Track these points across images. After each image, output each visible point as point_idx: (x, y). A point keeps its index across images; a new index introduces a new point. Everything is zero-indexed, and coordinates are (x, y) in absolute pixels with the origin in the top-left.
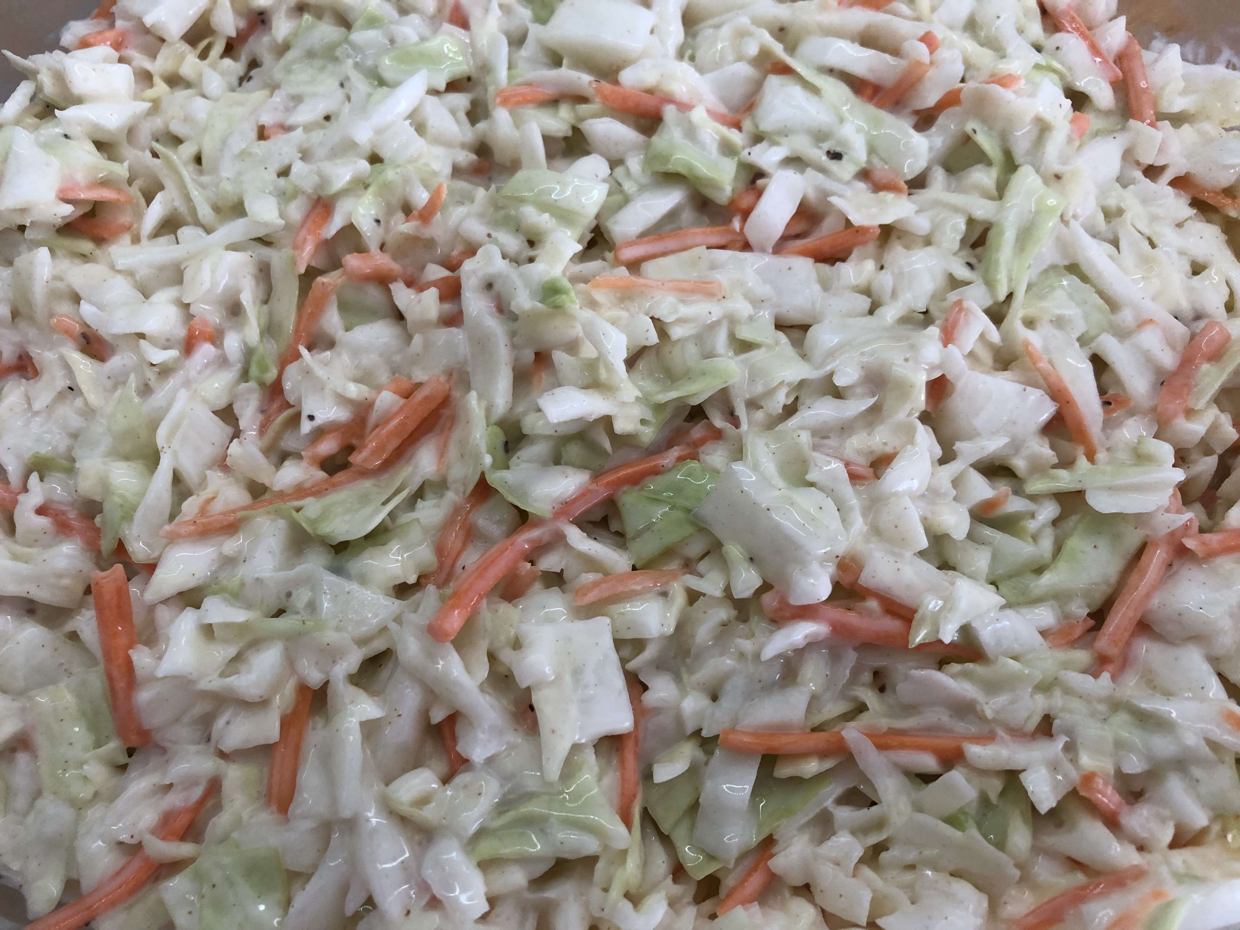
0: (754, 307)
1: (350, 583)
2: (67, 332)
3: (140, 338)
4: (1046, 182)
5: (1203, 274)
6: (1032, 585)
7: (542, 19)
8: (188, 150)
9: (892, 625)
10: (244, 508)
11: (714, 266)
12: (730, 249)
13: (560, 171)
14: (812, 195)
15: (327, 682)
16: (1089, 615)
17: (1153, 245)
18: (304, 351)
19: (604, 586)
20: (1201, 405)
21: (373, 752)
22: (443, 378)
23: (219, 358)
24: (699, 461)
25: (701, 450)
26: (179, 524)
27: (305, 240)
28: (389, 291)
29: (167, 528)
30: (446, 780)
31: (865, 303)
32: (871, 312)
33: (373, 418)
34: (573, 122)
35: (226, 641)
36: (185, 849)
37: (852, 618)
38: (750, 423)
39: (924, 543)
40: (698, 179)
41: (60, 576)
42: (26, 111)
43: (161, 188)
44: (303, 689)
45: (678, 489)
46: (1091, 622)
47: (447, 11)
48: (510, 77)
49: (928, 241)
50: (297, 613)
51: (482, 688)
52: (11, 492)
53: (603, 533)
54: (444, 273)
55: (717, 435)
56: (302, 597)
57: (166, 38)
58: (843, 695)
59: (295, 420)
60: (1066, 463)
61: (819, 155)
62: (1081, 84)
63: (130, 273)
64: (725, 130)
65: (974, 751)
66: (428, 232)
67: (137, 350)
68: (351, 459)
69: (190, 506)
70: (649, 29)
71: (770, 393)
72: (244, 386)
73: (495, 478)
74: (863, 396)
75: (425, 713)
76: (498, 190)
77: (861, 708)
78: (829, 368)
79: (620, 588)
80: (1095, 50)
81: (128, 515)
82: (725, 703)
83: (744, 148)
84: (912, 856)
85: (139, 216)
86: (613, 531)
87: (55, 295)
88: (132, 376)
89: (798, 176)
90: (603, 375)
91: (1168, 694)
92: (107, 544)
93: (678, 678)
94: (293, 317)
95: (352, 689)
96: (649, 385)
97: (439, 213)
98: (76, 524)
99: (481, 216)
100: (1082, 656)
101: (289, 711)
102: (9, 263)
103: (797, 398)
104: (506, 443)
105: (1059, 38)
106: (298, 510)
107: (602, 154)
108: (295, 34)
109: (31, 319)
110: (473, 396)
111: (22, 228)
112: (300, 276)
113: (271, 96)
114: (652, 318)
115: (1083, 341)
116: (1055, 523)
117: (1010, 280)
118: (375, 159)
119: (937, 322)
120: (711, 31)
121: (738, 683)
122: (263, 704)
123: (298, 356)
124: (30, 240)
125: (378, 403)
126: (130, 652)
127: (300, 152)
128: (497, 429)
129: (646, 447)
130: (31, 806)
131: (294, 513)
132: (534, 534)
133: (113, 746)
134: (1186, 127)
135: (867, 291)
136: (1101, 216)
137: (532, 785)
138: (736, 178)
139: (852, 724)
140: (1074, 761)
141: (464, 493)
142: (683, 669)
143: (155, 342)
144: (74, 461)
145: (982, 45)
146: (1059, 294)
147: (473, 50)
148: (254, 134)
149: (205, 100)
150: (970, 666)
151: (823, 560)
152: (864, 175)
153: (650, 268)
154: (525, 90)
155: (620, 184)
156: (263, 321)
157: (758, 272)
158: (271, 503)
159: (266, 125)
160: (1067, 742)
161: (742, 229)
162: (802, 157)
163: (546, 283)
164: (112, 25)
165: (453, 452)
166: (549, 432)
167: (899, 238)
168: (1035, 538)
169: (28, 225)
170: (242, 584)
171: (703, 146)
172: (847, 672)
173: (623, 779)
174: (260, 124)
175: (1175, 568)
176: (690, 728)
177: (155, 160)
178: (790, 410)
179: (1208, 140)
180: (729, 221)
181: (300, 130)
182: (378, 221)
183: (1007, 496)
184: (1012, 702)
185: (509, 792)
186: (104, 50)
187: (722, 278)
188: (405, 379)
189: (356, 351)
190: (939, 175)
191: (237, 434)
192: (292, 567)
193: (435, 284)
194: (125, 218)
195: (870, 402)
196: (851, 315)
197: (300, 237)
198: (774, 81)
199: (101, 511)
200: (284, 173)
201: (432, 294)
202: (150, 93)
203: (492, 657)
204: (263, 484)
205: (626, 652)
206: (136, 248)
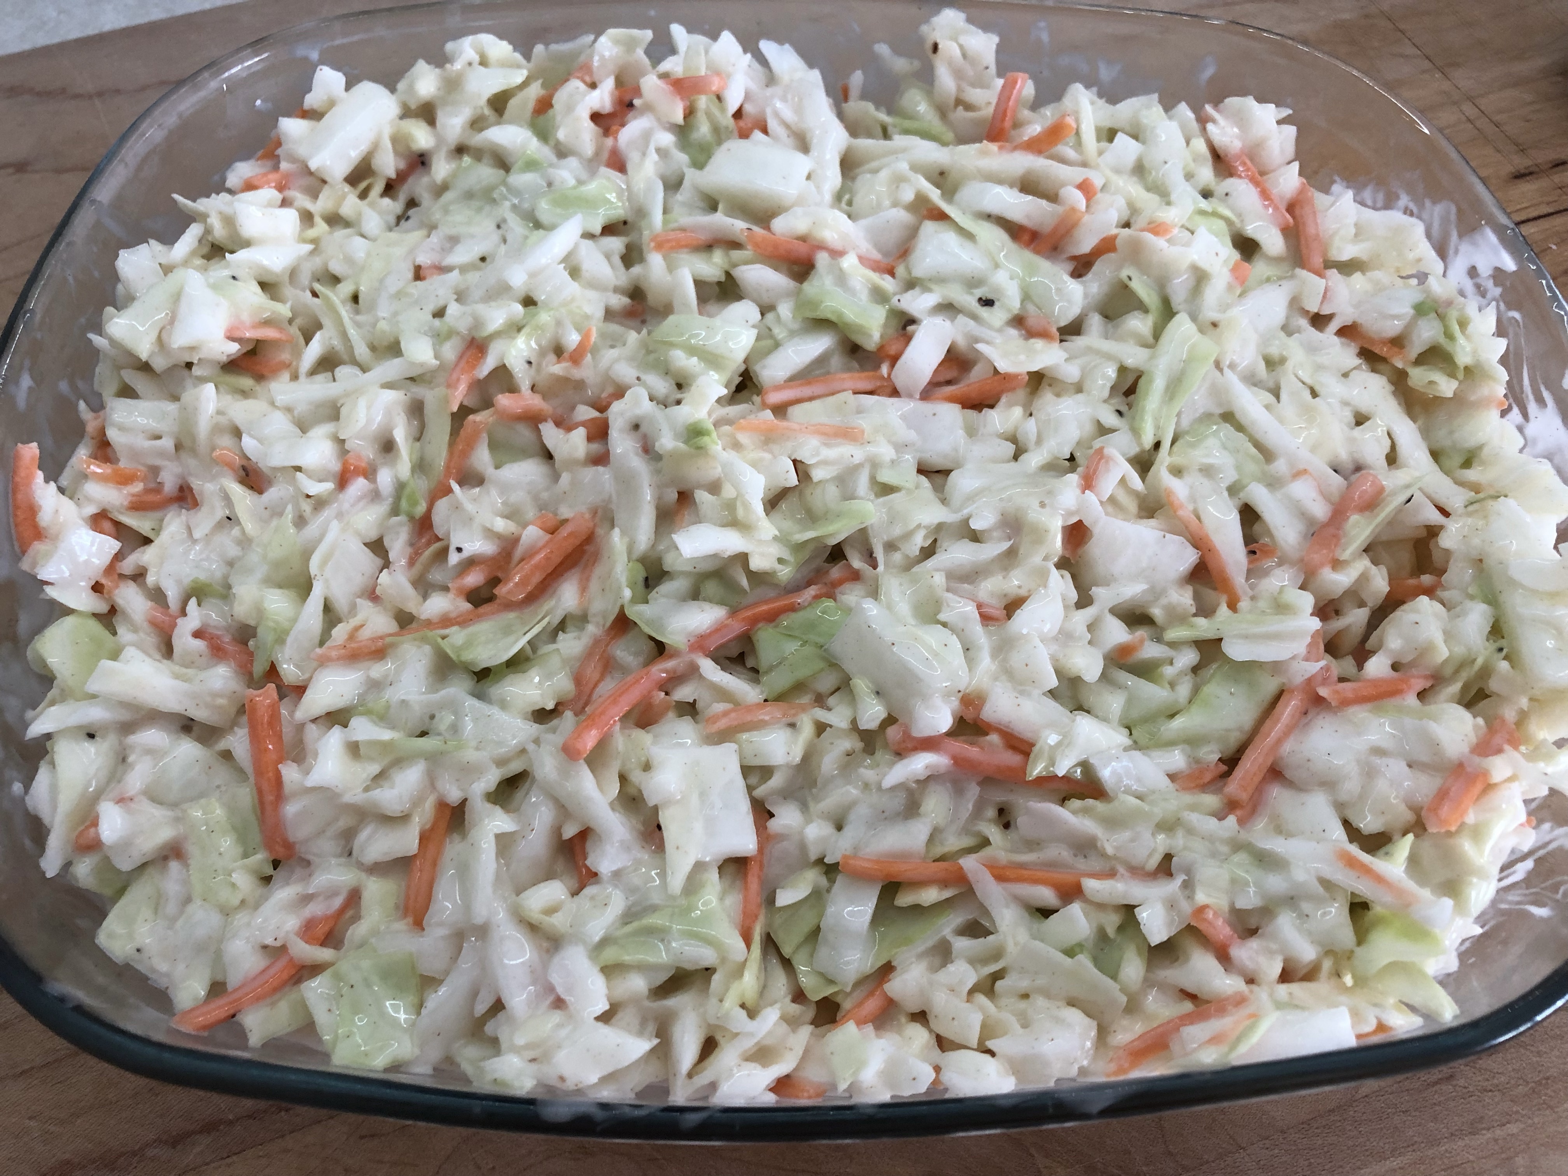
0: (897, 451)
1: (491, 707)
2: (229, 465)
3: (297, 471)
4: (1201, 331)
5: (1367, 424)
6: (1162, 729)
7: (699, 165)
8: (345, 289)
9: (1012, 759)
10: (390, 635)
11: (860, 411)
12: (879, 395)
13: (710, 316)
14: (962, 342)
15: (466, 800)
16: (1220, 760)
17: (1314, 394)
18: (455, 486)
19: (733, 715)
20: (1346, 555)
21: (507, 865)
22: (587, 516)
23: (372, 491)
24: (835, 600)
25: (837, 591)
26: (329, 648)
27: (458, 380)
28: (538, 431)
29: (319, 651)
30: (575, 893)
31: (1011, 448)
32: (1016, 458)
33: (518, 552)
34: (726, 267)
35: (371, 759)
36: (325, 954)
37: (972, 752)
38: (886, 565)
39: (1053, 682)
40: (847, 325)
41: (215, 695)
42: (193, 253)
43: (319, 326)
44: (442, 805)
45: (812, 626)
46: (1224, 768)
47: (605, 155)
48: (665, 222)
49: (1079, 388)
50: (439, 734)
51: (612, 805)
52: (170, 616)
53: (739, 668)
54: (594, 414)
55: (855, 576)
56: (445, 720)
57: (327, 179)
58: (966, 830)
59: (443, 553)
60: (1205, 610)
61: (970, 301)
62: (1251, 230)
63: (289, 410)
64: (875, 277)
65: (1091, 885)
66: (577, 373)
67: (293, 482)
68: (496, 591)
69: (340, 632)
70: (805, 174)
71: (908, 536)
72: (395, 519)
73: (634, 612)
74: (1000, 540)
75: (557, 831)
76: (649, 333)
77: (985, 842)
78: (966, 512)
79: (749, 718)
80: (1265, 195)
81: (281, 640)
82: (849, 831)
83: (895, 294)
84: (1024, 984)
85: (298, 354)
86: (749, 667)
87: (217, 429)
88: (289, 508)
89: (948, 323)
90: (740, 513)
91: (1289, 835)
92: (259, 668)
93: (804, 807)
94: (444, 453)
95: (489, 806)
96: (788, 525)
97: (589, 355)
98: (230, 648)
99: (631, 359)
100: (1211, 800)
101: (428, 827)
102: (176, 398)
103: (935, 541)
104: (647, 579)
105: (1231, 183)
106: (443, 638)
107: (754, 301)
108: (454, 175)
109: (193, 451)
110: (616, 534)
111: (189, 365)
112: (453, 415)
113: (429, 236)
114: (795, 462)
115: (1233, 490)
116: (1195, 670)
117: (1157, 427)
118: (529, 302)
119: (1079, 469)
120: (868, 176)
121: (862, 812)
122: (402, 819)
123: (450, 491)
124: (196, 377)
125: (524, 537)
126: (280, 766)
127: (456, 293)
128: (640, 567)
129: (783, 585)
130: (181, 912)
131: (439, 640)
132: (670, 664)
133: (260, 857)
134: (1357, 276)
135: (1013, 439)
136: (1262, 365)
137: (656, 898)
138: (885, 326)
139: (974, 856)
140: (1190, 897)
141: (604, 626)
142: (809, 799)
143: (310, 475)
144: (229, 587)
145: (1148, 189)
146: (1212, 442)
147: (630, 194)
148: (410, 275)
149: (364, 240)
150: (1090, 802)
151: (947, 694)
152: (1018, 321)
153: (796, 412)
154: (681, 235)
155: (770, 330)
156: (414, 457)
157: (903, 417)
158: (417, 630)
159: (422, 264)
160: (1184, 880)
161: (889, 375)
162: (955, 304)
163: (690, 425)
164: (276, 168)
165: (594, 585)
166: (688, 568)
167: (1050, 385)
168: (1172, 685)
169: (195, 362)
170: (388, 707)
171: (851, 291)
172: (970, 807)
173: (746, 900)
174: (417, 264)
175: (1310, 716)
176: (813, 857)
177: (316, 300)
178: (928, 552)
179: (1379, 288)
180: (878, 367)
181: (456, 273)
182: (530, 363)
183: (1142, 641)
184: (1133, 840)
185: (633, 905)
186: (268, 194)
187: (864, 423)
188: (551, 515)
189: (505, 488)
190: (1095, 321)
191: (387, 564)
192: (437, 691)
193: (583, 424)
194: (285, 356)
195: (1006, 545)
196: (995, 461)
197: (455, 376)
198: (929, 227)
199: (254, 635)
200: (439, 313)
201: (580, 434)
202: (311, 233)
203: (623, 778)
204: (411, 613)
205: (753, 780)
206: (294, 385)
